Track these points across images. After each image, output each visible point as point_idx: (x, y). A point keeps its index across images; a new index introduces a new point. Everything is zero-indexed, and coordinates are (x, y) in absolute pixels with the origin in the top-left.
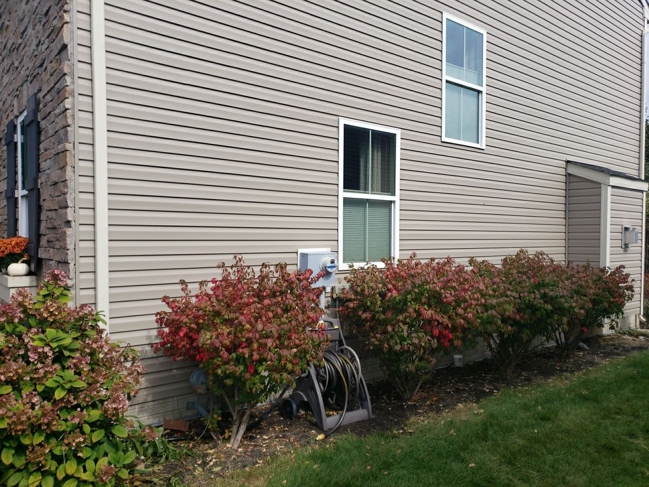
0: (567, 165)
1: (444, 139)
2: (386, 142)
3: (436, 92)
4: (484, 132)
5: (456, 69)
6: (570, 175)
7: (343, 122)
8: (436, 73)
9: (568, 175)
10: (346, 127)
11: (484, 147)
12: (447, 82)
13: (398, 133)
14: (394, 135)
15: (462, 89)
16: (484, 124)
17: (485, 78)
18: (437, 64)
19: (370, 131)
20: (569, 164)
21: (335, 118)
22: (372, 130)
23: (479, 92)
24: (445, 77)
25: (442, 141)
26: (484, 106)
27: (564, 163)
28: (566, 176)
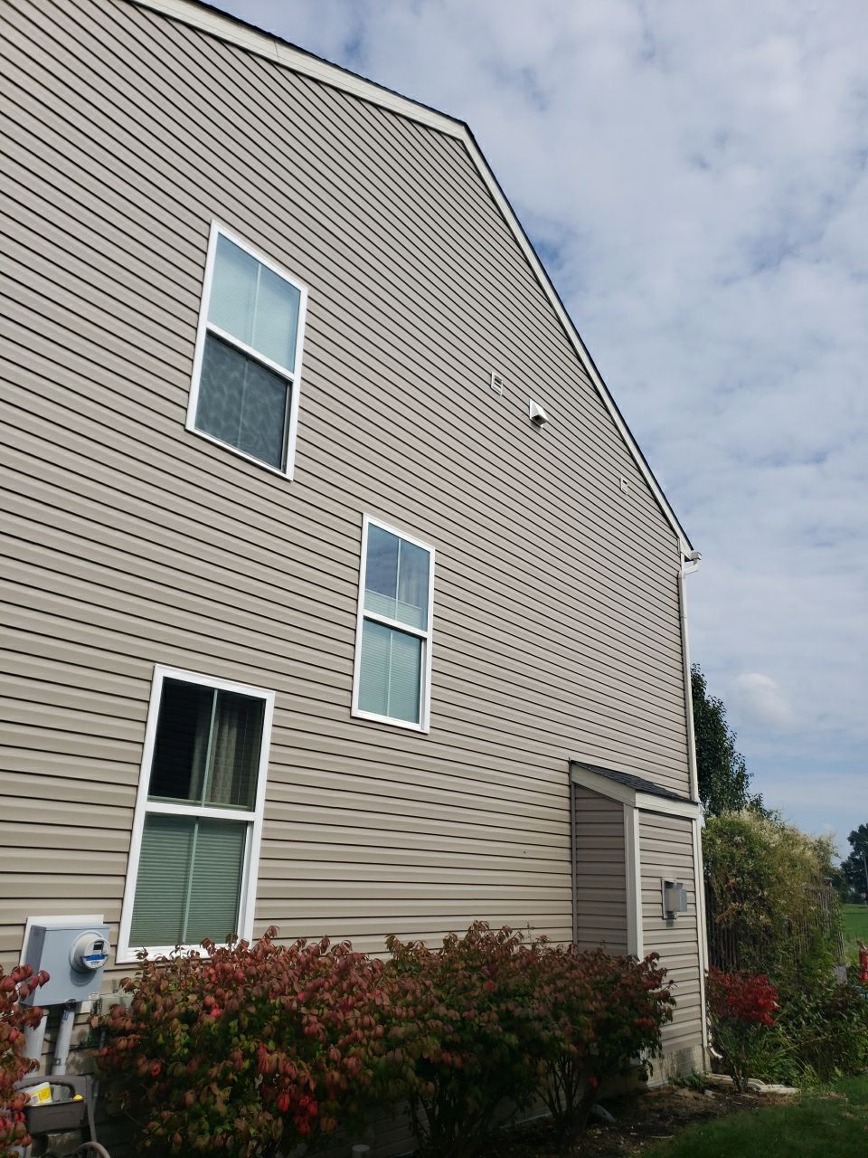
0: (570, 769)
1: (357, 712)
2: (246, 713)
3: (346, 635)
4: (427, 705)
5: (382, 599)
6: (576, 785)
7: (161, 673)
8: (347, 604)
9: (574, 786)
10: (169, 684)
11: (427, 730)
12: (366, 619)
13: (270, 698)
14: (262, 702)
15: (392, 633)
16: (428, 691)
17: (431, 618)
18: (350, 590)
19: (216, 692)
20: (574, 766)
21: (149, 665)
22: (220, 690)
23: (422, 639)
24: (362, 612)
25: (353, 715)
26: (429, 663)
27: (566, 764)
28: (570, 786)
